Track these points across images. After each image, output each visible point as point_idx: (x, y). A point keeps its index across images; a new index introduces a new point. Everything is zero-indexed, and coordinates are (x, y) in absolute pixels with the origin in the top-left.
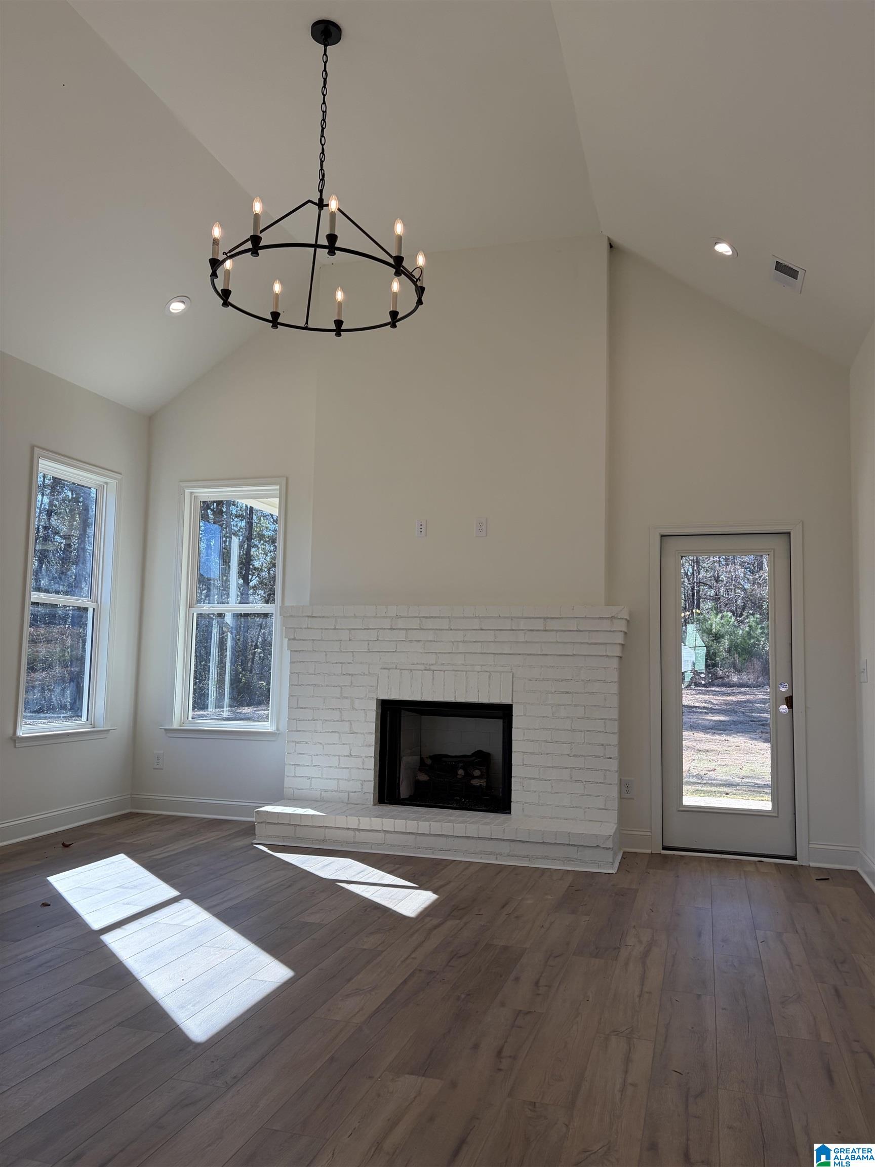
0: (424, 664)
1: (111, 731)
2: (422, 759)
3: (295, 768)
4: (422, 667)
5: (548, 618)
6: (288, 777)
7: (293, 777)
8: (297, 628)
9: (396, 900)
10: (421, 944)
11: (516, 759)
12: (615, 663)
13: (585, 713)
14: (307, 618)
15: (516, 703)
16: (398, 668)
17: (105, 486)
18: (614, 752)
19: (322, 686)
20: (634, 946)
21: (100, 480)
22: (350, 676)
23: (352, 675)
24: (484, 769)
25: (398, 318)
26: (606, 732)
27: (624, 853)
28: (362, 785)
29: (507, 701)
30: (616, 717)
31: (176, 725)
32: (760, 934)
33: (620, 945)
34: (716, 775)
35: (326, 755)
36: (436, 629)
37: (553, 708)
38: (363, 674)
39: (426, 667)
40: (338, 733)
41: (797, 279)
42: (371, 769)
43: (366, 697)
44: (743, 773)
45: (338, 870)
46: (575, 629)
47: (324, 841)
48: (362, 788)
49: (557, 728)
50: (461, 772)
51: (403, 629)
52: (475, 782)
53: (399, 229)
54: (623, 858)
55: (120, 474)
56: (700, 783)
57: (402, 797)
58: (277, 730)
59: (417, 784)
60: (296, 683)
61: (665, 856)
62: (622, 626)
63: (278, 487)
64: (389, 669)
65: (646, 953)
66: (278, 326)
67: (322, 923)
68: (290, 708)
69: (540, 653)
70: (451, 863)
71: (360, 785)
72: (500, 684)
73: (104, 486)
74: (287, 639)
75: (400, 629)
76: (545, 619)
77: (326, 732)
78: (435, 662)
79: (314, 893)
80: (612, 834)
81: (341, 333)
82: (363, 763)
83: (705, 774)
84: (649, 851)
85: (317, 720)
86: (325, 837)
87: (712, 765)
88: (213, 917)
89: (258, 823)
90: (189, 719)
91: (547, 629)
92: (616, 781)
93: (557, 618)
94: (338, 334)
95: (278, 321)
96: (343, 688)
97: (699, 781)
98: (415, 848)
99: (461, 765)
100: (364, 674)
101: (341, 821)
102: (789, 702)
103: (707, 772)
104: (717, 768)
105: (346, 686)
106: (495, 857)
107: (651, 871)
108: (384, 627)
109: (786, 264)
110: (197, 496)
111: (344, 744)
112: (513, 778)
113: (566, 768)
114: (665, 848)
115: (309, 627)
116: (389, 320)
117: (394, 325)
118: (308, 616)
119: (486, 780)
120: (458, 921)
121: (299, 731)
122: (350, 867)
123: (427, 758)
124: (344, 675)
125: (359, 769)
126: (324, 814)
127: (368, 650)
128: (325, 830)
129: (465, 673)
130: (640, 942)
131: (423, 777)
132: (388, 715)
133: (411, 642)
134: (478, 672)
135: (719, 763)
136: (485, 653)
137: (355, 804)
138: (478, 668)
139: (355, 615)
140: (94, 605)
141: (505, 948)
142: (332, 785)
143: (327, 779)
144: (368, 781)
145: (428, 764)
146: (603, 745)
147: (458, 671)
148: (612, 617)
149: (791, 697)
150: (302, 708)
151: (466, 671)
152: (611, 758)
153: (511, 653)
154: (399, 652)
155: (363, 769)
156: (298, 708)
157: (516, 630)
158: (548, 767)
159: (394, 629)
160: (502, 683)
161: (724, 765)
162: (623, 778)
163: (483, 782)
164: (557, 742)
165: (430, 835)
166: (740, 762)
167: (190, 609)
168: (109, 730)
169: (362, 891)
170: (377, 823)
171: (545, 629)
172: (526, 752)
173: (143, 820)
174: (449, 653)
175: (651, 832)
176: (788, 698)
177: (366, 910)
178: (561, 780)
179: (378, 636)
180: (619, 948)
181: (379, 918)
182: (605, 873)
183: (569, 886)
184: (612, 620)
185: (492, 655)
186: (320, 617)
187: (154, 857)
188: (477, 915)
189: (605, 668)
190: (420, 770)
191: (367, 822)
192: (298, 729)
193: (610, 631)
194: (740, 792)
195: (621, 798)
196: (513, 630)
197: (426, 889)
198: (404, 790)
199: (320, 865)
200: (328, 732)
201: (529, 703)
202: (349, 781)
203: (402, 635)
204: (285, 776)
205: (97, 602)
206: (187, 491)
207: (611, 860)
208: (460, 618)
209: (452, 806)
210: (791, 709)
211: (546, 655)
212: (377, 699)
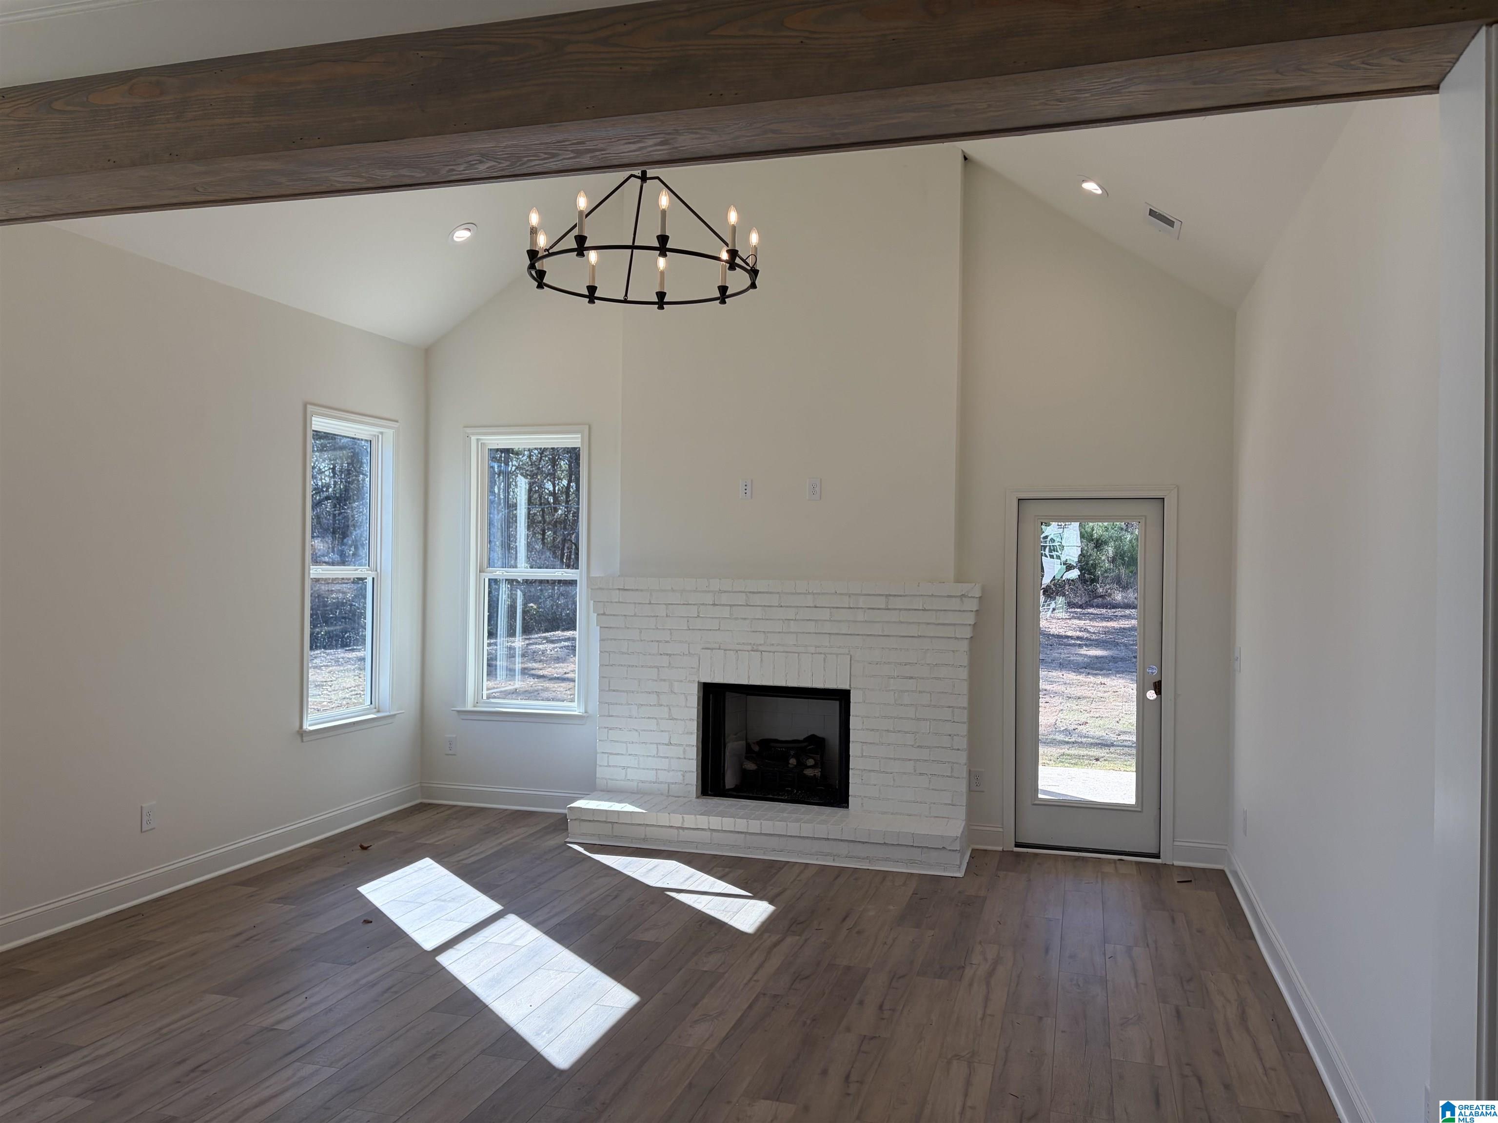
0: (751, 644)
1: (397, 715)
2: (748, 747)
3: (608, 757)
4: (749, 648)
5: (890, 595)
6: (600, 766)
7: (606, 766)
8: (608, 602)
9: (731, 913)
10: (761, 966)
11: (854, 750)
12: (964, 646)
13: (931, 700)
14: (618, 591)
15: (854, 688)
16: (721, 648)
17: (380, 436)
18: (963, 743)
19: (636, 666)
20: (979, 965)
21: (375, 430)
22: (668, 656)
23: (670, 655)
24: (818, 757)
25: (727, 294)
26: (954, 722)
27: (973, 850)
28: (684, 776)
29: (845, 686)
30: (965, 705)
31: (469, 707)
32: (1109, 948)
33: (965, 964)
34: (1087, 730)
35: (642, 743)
36: (764, 606)
37: (896, 695)
38: (682, 654)
39: (753, 648)
40: (656, 719)
41: (1173, 227)
42: (693, 759)
43: (686, 679)
44: (1120, 727)
45: (665, 876)
46: (921, 608)
47: (645, 840)
48: (684, 780)
49: (900, 716)
50: (793, 761)
51: (727, 605)
52: (809, 772)
53: (733, 217)
54: (971, 857)
55: (397, 421)
56: (1068, 743)
57: (727, 788)
58: (586, 712)
59: (744, 774)
60: (607, 664)
61: (1018, 854)
62: (973, 605)
63: (580, 436)
64: (712, 649)
65: (991, 973)
66: (595, 301)
67: (657, 941)
68: (601, 690)
69: (881, 634)
70: (784, 866)
71: (681, 777)
72: (837, 668)
73: (378, 436)
74: (596, 614)
75: (723, 605)
76: (887, 596)
77: (642, 718)
78: (763, 642)
79: (643, 905)
80: (959, 835)
81: (664, 306)
82: (684, 752)
83: (1074, 729)
84: (1000, 849)
85: (632, 704)
86: (646, 835)
87: (1083, 718)
88: (544, 935)
89: (571, 820)
90: (484, 698)
91: (889, 607)
92: (965, 774)
93: (901, 596)
94: (661, 307)
95: (595, 295)
96: (660, 669)
97: (1067, 740)
98: (745, 848)
99: (792, 752)
100: (684, 654)
101: (664, 819)
102: (1158, 687)
103: (1076, 727)
104: (1088, 721)
105: (663, 667)
106: (832, 858)
107: (1002, 874)
108: (705, 603)
109: (1161, 212)
110: (484, 443)
111: (662, 731)
112: (850, 770)
113: (910, 760)
114: (1018, 845)
115: (621, 600)
116: (718, 295)
117: (723, 302)
118: (619, 589)
119: (820, 770)
120: (798, 938)
121: (612, 716)
122: (677, 872)
123: (754, 743)
124: (661, 654)
125: (680, 758)
126: (644, 811)
127: (688, 627)
128: (645, 828)
129: (797, 655)
130: (986, 959)
131: (750, 766)
132: (711, 698)
133: (736, 619)
134: (812, 654)
135: (1092, 714)
136: (819, 633)
137: (676, 797)
138: (812, 650)
139: (672, 588)
140: (373, 574)
141: (848, 968)
142: (650, 776)
143: (644, 769)
144: (690, 772)
145: (756, 750)
146: (950, 735)
147: (790, 652)
148: (963, 595)
149: (1160, 682)
150: (614, 691)
151: (798, 653)
152: (958, 750)
153: (849, 633)
154: (722, 630)
155: (685, 758)
156: (609, 690)
157: (854, 608)
158: (890, 758)
159: (717, 605)
160: (838, 667)
161: (1097, 718)
162: (971, 769)
163: (817, 772)
164: (899, 731)
165: (761, 834)
166: (1117, 713)
167: (481, 573)
168: (395, 715)
169: (694, 902)
170: (703, 821)
171: (887, 608)
172: (866, 743)
173: (437, 813)
174: (779, 632)
175: (1002, 828)
176: (1157, 684)
177: (701, 925)
178: (905, 773)
179: (698, 613)
180: (963, 967)
181: (716, 934)
182: (952, 877)
183: (913, 894)
184: (961, 599)
185: (828, 635)
186: (632, 590)
187: (464, 862)
188: (817, 929)
189: (953, 651)
190: (747, 758)
191: (690, 821)
192: (611, 714)
193: (960, 611)
194: (1113, 756)
195: (970, 790)
196: (851, 608)
197: (761, 899)
198: (730, 781)
199: (644, 870)
200: (644, 718)
201: (869, 689)
202: (669, 772)
203: (726, 612)
204: (597, 766)
205: (376, 571)
206: (473, 438)
207: (958, 863)
208: (792, 594)
209: (783, 798)
210: (1160, 696)
211: (888, 636)
212: (699, 682)
